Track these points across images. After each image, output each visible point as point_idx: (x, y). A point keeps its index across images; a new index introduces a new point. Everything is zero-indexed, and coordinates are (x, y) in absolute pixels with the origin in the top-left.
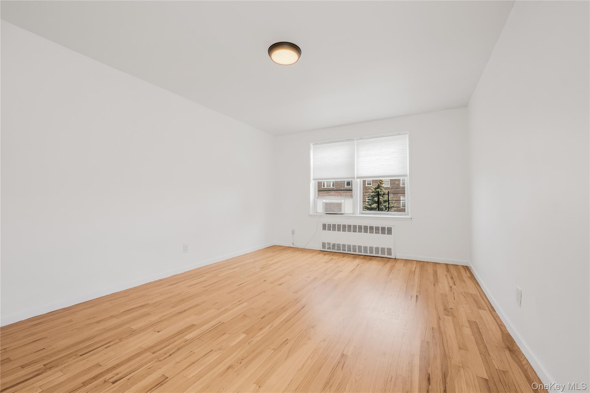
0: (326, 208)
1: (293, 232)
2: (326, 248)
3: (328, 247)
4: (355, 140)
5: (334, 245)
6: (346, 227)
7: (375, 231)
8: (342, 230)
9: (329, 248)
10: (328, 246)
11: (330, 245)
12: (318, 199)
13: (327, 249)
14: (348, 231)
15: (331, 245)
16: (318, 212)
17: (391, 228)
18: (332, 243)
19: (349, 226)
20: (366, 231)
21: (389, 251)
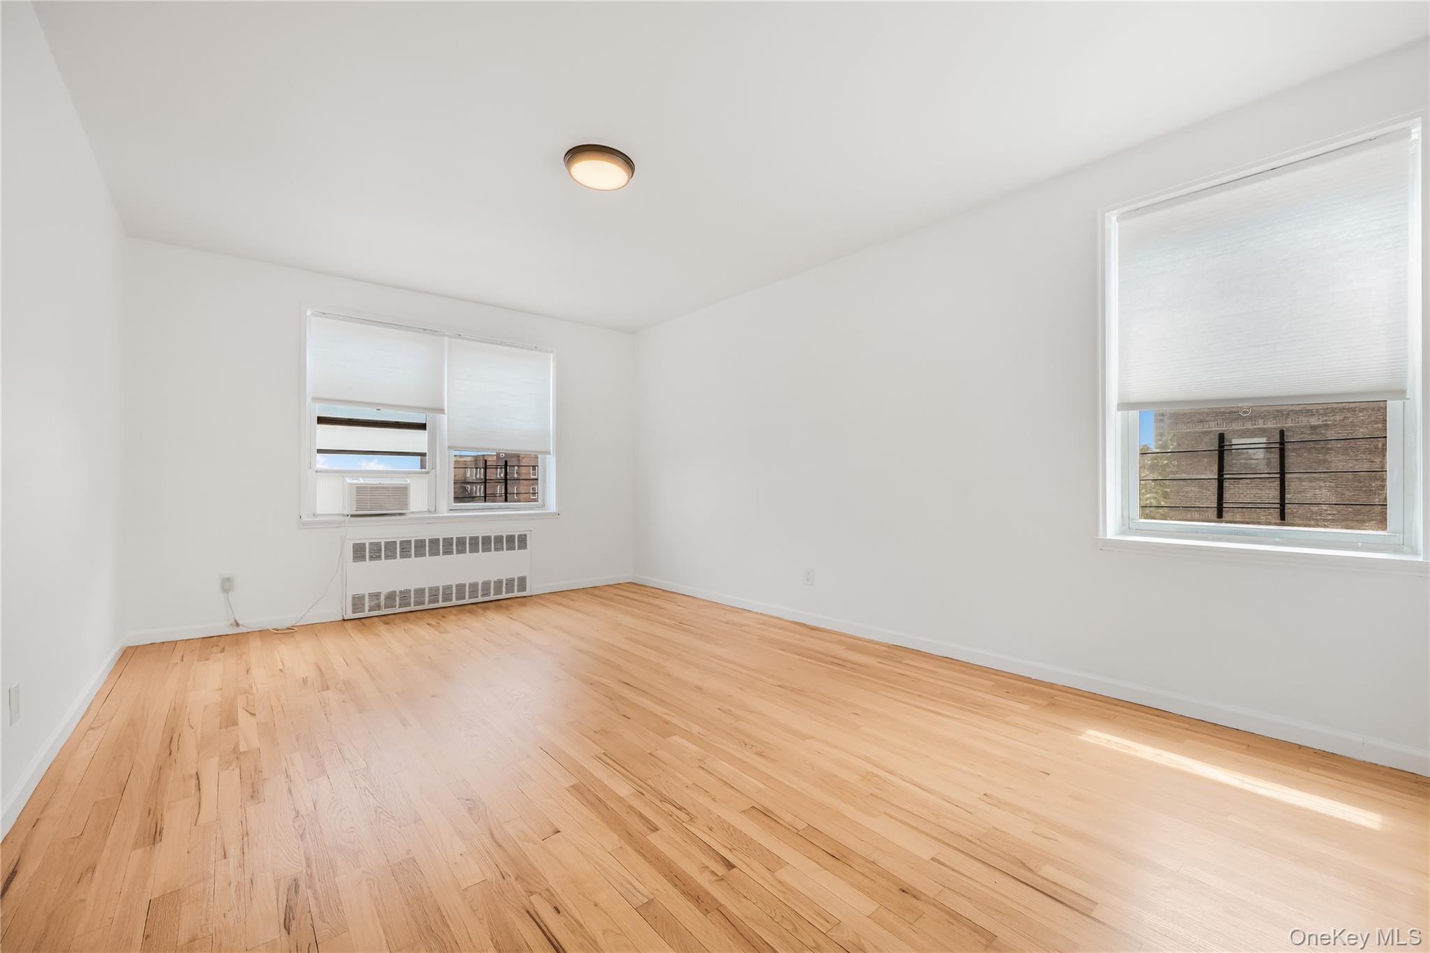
0: (358, 501)
1: (227, 585)
2: (367, 608)
3: (373, 603)
4: (444, 335)
5: (391, 597)
6: (425, 545)
7: (495, 546)
8: (413, 555)
9: (378, 607)
10: (372, 601)
11: (379, 599)
12: (318, 474)
13: (369, 610)
14: (430, 555)
15: (382, 597)
16: (318, 512)
17: (526, 535)
18: (385, 590)
19: (434, 542)
20: (474, 549)
21: (522, 582)
